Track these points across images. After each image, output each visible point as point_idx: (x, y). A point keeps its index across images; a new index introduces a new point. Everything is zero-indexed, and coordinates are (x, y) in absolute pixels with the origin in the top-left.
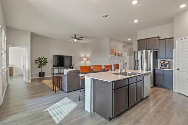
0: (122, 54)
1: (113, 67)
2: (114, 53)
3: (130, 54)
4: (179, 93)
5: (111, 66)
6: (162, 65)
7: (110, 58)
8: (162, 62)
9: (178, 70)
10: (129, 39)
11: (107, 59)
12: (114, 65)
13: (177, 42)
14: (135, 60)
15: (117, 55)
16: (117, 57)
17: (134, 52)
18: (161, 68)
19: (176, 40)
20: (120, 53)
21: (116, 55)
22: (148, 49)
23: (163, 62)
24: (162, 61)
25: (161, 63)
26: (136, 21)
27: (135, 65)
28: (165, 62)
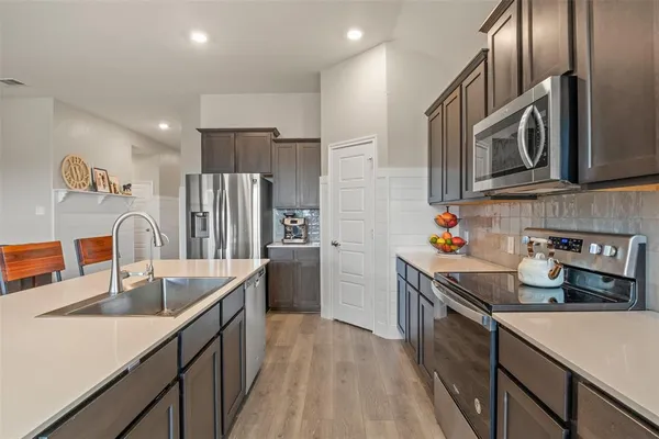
0: (127, 187)
1: (70, 256)
2: (87, 180)
3: (166, 189)
4: (337, 320)
5: (55, 249)
6: (286, 232)
7: (58, 205)
8: (288, 222)
9: (336, 245)
10: (164, 126)
11: (40, 211)
12: (79, 243)
13: (330, 155)
14: (193, 214)
15: (100, 188)
16: (101, 198)
17: (188, 177)
18: (286, 241)
19: (330, 149)
20: (119, 182)
21: (94, 187)
22: (240, 169)
23: (292, 222)
24: (287, 216)
25: (286, 226)
26: (199, 38)
27: (193, 236)
28: (296, 222)
